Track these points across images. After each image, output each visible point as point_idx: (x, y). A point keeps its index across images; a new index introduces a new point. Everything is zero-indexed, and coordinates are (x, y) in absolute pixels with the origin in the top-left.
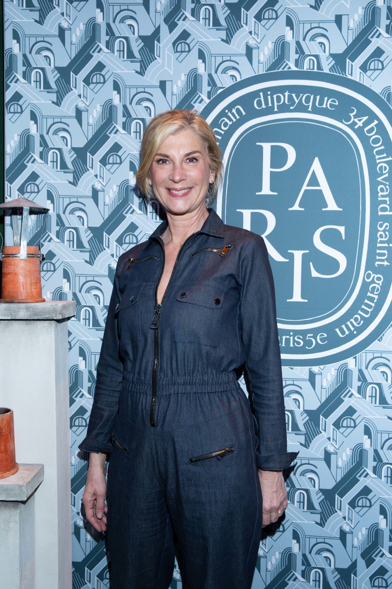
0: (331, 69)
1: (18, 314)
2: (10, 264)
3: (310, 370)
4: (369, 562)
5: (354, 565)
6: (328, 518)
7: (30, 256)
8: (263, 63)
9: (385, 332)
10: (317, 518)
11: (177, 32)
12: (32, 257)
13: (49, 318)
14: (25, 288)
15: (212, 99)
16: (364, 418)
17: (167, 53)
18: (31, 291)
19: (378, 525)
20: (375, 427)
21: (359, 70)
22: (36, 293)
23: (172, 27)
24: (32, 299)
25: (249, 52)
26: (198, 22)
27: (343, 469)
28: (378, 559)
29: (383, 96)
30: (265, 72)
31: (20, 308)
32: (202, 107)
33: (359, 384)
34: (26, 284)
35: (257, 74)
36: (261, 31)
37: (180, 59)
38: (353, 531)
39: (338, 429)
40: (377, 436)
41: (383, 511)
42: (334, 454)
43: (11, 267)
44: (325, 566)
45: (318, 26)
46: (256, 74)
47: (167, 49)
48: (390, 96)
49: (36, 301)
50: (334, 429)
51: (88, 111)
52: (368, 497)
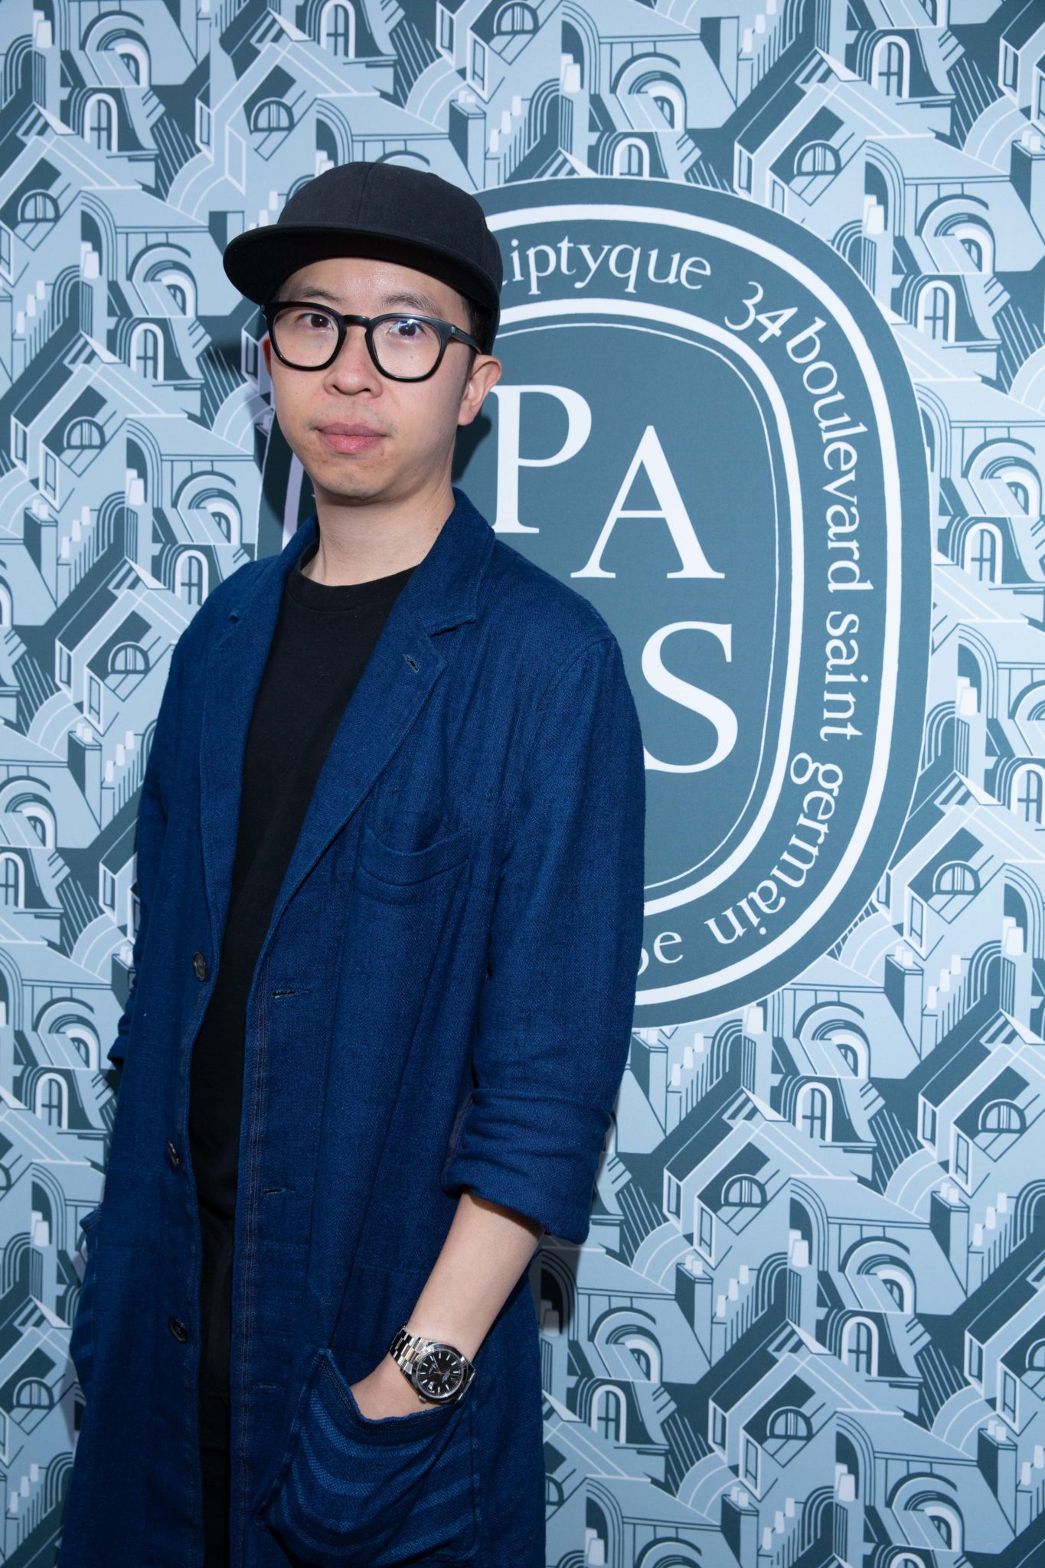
0: (690, 175)
6: (688, 1469)
8: (498, 158)
9: (851, 931)
10: (658, 1466)
11: (257, 73)
16: (790, 1179)
17: (231, 135)
19: (832, 1492)
20: (823, 1207)
21: (770, 176)
23: (243, 59)
26: (315, 43)
27: (729, 1326)
29: (838, 248)
30: (502, 185)
33: (776, 1079)
35: (481, 190)
36: (493, 66)
37: (266, 150)
38: (759, 1508)
39: (715, 1211)
40: (826, 1233)
42: (703, 1281)
45: (652, 50)
46: (477, 189)
47: (229, 121)
48: (859, 247)
50: (702, 1210)
51: (11, 301)
52: (801, 1410)
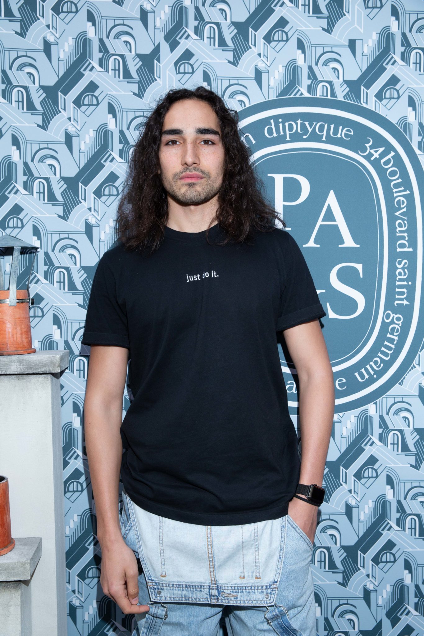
0: (345, 97)
1: (9, 368)
4: (395, 621)
5: (379, 626)
6: (351, 577)
7: (19, 301)
8: (274, 88)
9: (406, 375)
10: (340, 577)
11: (179, 51)
12: (22, 302)
13: (45, 372)
14: (15, 339)
16: (386, 467)
17: (169, 74)
18: (22, 342)
19: (403, 581)
20: (398, 476)
21: (374, 99)
22: (27, 343)
23: (173, 46)
24: (23, 350)
25: (258, 76)
26: (202, 41)
27: (365, 523)
28: (403, 617)
29: (399, 126)
30: (275, 98)
31: (11, 362)
33: (381, 430)
34: (16, 334)
35: (267, 100)
36: (271, 53)
37: (183, 81)
38: (377, 589)
39: (359, 481)
40: (399, 486)
41: (408, 566)
42: (355, 507)
44: (349, 630)
45: (331, 50)
47: (168, 69)
48: (406, 126)
49: (26, 352)
50: (355, 480)
51: (79, 137)
52: (392, 552)
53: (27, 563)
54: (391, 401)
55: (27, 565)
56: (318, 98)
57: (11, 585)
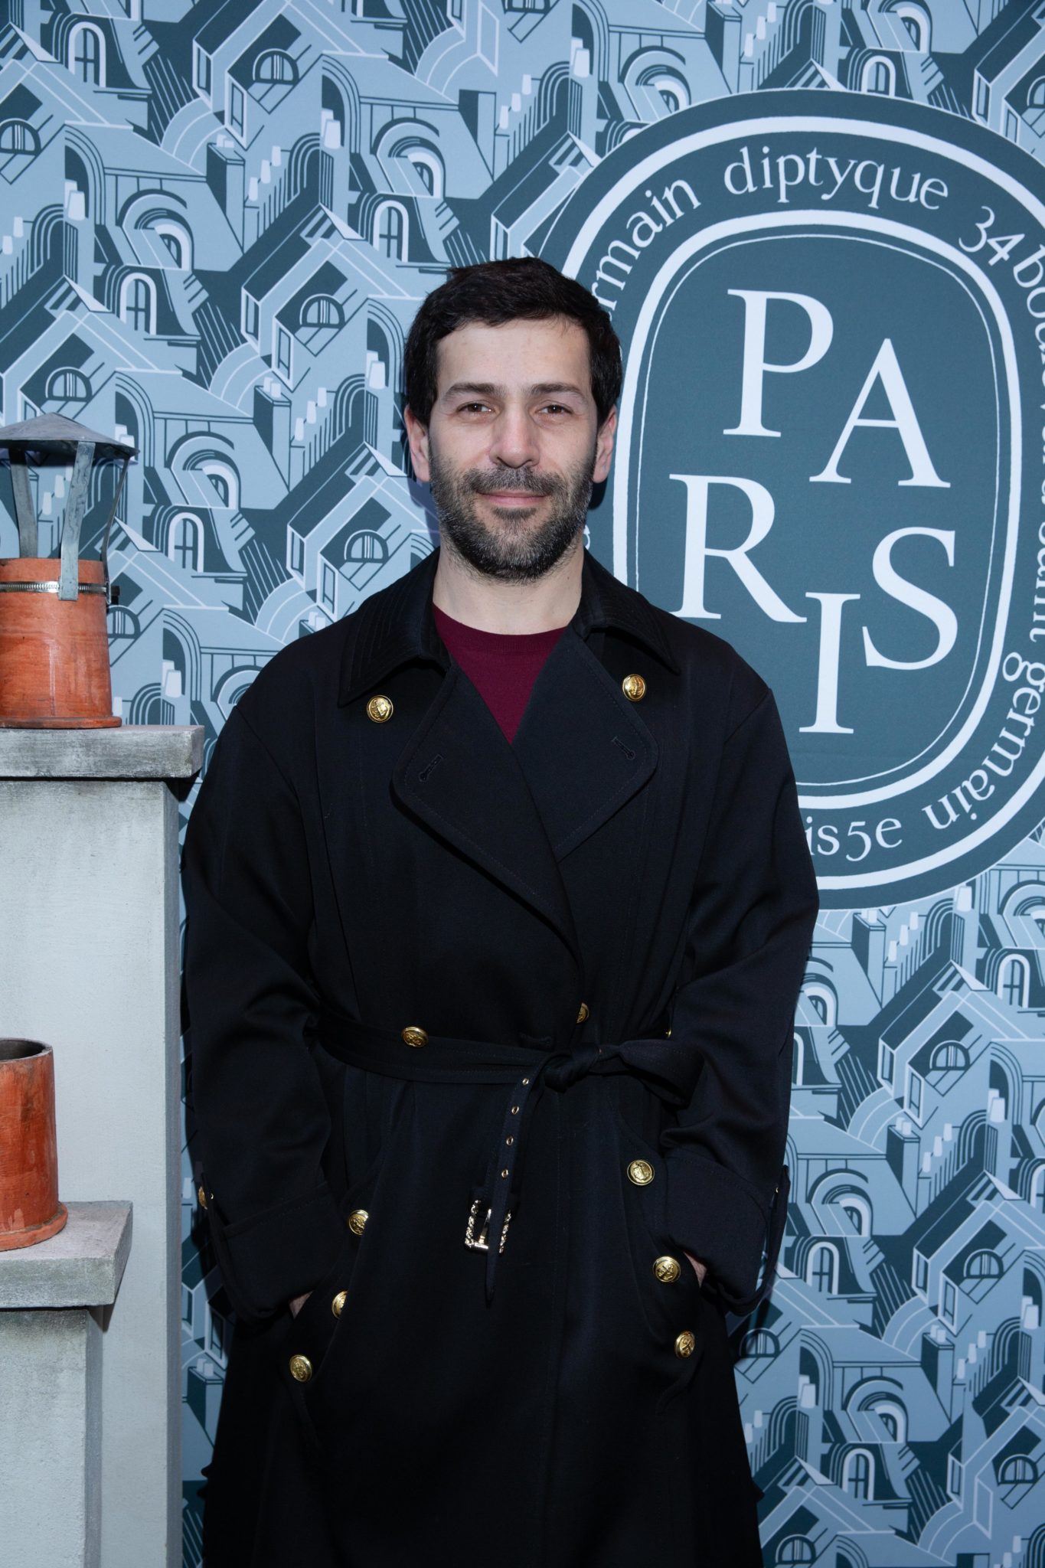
0: (932, 97)
1: (59, 762)
2: (28, 611)
3: (854, 919)
4: (993, 1420)
5: (955, 1431)
6: (893, 1313)
7: (84, 588)
8: (752, 64)
12: (90, 592)
13: (153, 775)
14: (73, 686)
15: (608, 155)
16: (991, 1043)
17: (483, 10)
18: (90, 696)
19: (1018, 1322)
20: (1017, 1066)
21: (1005, 105)
22: (100, 699)
24: (93, 718)
27: (933, 1180)
28: (1015, 1410)
30: (755, 91)
31: (64, 745)
32: (579, 178)
33: (981, 952)
34: (76, 674)
35: (735, 94)
37: (520, 31)
38: (954, 1342)
39: (924, 1076)
40: (1021, 1091)
42: (911, 1140)
43: (29, 621)
44: (882, 1439)
46: (731, 92)
49: (101, 722)
50: (913, 1075)
51: (244, 165)
52: (995, 1251)
53: (108, 1262)
54: (1010, 879)
55: (107, 1268)
56: (863, 96)
57: (62, 1318)
